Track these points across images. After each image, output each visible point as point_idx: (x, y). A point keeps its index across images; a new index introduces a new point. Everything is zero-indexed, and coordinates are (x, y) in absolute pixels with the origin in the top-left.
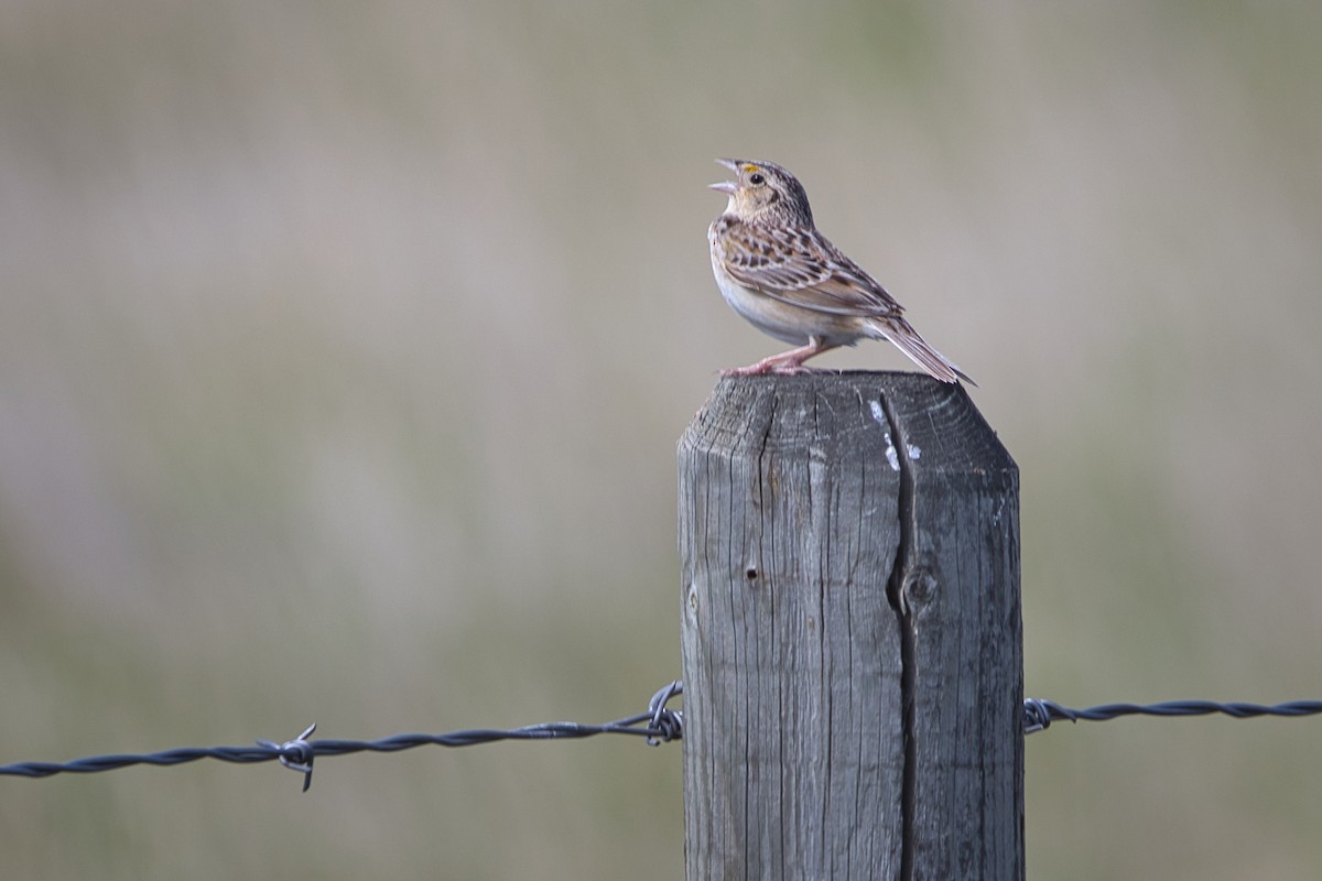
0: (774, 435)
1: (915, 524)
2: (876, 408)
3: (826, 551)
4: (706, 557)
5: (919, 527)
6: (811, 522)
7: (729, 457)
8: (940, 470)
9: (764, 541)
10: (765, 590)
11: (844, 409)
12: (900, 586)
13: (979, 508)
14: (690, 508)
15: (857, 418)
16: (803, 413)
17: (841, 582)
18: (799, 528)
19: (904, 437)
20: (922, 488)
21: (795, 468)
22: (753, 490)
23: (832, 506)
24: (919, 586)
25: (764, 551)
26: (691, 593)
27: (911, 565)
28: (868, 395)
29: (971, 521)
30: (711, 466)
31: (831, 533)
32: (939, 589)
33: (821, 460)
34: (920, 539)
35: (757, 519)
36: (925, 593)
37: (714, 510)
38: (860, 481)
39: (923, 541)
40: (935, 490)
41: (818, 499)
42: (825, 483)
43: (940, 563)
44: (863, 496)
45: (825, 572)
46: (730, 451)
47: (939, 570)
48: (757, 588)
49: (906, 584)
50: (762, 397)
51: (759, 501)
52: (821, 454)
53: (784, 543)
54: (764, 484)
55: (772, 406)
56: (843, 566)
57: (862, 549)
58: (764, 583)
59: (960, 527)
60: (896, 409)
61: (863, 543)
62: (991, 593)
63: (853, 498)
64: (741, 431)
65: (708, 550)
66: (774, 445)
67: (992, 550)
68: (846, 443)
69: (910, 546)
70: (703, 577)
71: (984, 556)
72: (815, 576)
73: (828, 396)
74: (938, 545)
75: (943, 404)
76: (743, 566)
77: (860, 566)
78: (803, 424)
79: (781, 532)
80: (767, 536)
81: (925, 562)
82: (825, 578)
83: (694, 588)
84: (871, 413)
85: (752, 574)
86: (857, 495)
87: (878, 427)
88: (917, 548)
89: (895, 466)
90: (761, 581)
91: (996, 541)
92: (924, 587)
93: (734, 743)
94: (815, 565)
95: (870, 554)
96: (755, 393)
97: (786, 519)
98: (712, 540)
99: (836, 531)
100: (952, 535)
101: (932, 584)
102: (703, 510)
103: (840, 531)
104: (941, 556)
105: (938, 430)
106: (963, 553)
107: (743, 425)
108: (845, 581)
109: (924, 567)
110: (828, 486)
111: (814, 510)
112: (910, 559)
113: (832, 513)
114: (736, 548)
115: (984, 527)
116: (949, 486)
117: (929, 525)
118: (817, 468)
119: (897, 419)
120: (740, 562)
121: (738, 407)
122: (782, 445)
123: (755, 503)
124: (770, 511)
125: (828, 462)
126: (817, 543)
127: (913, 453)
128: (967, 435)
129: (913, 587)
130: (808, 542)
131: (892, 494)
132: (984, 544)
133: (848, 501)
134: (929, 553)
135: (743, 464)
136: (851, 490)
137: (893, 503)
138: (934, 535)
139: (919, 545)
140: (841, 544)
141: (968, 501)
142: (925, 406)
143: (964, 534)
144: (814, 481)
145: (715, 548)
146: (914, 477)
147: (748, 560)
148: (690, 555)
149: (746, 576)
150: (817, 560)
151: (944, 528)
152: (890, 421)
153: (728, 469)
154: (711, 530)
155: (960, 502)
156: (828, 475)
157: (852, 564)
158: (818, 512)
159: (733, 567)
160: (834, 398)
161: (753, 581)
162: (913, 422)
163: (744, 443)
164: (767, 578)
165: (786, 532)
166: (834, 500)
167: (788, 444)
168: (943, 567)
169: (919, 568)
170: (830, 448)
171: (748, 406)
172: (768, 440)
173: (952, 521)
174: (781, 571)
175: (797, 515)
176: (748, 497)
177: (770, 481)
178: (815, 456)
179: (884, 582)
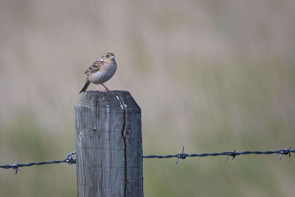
0: (99, 103)
1: (126, 120)
2: (117, 97)
3: (110, 125)
4: (84, 127)
5: (127, 120)
6: (107, 120)
7: (89, 107)
8: (131, 109)
9: (97, 124)
10: (97, 133)
11: (112, 97)
12: (124, 132)
13: (137, 116)
14: (80, 118)
15: (114, 99)
16: (104, 98)
17: (113, 131)
18: (104, 121)
19: (123, 103)
20: (128, 113)
21: (103, 109)
22: (95, 114)
23: (111, 116)
24: (127, 132)
25: (97, 126)
26: (80, 134)
27: (126, 128)
28: (116, 95)
29: (136, 119)
30: (85, 109)
31: (111, 122)
32: (131, 132)
33: (109, 107)
35: (96, 119)
36: (128, 133)
37: (86, 118)
38: (116, 111)
39: (128, 122)
40: (130, 113)
41: (108, 115)
42: (110, 112)
43: (131, 127)
44: (117, 114)
45: (110, 129)
46: (89, 106)
47: (131, 129)
48: (96, 133)
49: (125, 131)
50: (95, 95)
51: (96, 116)
52: (108, 106)
53: (101, 124)
54: (97, 112)
55: (97, 97)
56: (113, 128)
57: (117, 125)
58: (97, 132)
59: (134, 120)
60: (121, 97)
61: (117, 124)
62: (139, 133)
63: (115, 115)
64: (91, 102)
65: (85, 126)
66: (99, 105)
67: (139, 125)
68: (113, 104)
69: (125, 124)
70: (83, 131)
71: (138, 126)
72: (108, 130)
73: (108, 95)
74: (130, 124)
75: (129, 96)
76: (93, 129)
77: (117, 128)
78: (104, 100)
79: (101, 122)
80: (98, 123)
81: (128, 127)
82: (110, 131)
83: (81, 133)
84: (117, 98)
85: (95, 130)
86: (116, 114)
87: (118, 101)
88: (127, 125)
89: (123, 108)
90: (97, 131)
91: (139, 123)
92: (128, 132)
93: (91, 164)
94: (108, 128)
95: (118, 126)
96: (93, 95)
97: (102, 119)
98: (86, 124)
99: (112, 121)
100: (133, 122)
101: (130, 131)
102: (83, 118)
103: (113, 121)
104: (131, 126)
105: (129, 101)
106: (135, 125)
107: (92, 101)
108: (114, 131)
109: (128, 128)
110: (110, 113)
111: (107, 117)
112: (126, 126)
113: (111, 118)
114: (91, 125)
115: (138, 120)
116: (132, 112)
117: (129, 120)
118: (108, 109)
119: (122, 99)
120: (92, 128)
121: (90, 98)
122: (101, 105)
123: (95, 116)
124: (98, 118)
125: (110, 108)
126: (108, 124)
127: (126, 106)
128: (133, 102)
129: (126, 132)
130: (106, 124)
131: (122, 114)
132: (138, 123)
133: (114, 115)
134: (129, 125)
135: (93, 108)
136: (115, 113)
137: (122, 116)
138: (130, 122)
139: (127, 124)
140: (113, 124)
141: (135, 115)
142: (126, 97)
143: (135, 122)
144: (107, 112)
145: (86, 125)
146: (126, 111)
147: (94, 128)
148: (80, 127)
149: (93, 131)
150: (108, 127)
151: (131, 120)
152: (120, 100)
153: (89, 110)
154: (86, 121)
155: (134, 115)
156: (110, 110)
157: (115, 128)
158: (108, 118)
159: (91, 129)
160: (109, 95)
161: (95, 131)
162: (124, 100)
163: (92, 104)
164: (98, 131)
165: (102, 122)
166: (111, 115)
167: (102, 104)
168: (131, 128)
169: (127, 128)
170: (110, 105)
171: (92, 97)
172: (97, 104)
173: (133, 119)
174: (101, 129)
175: (104, 118)
176: (94, 115)
177: (98, 112)
178: (107, 107)
179: (121, 131)
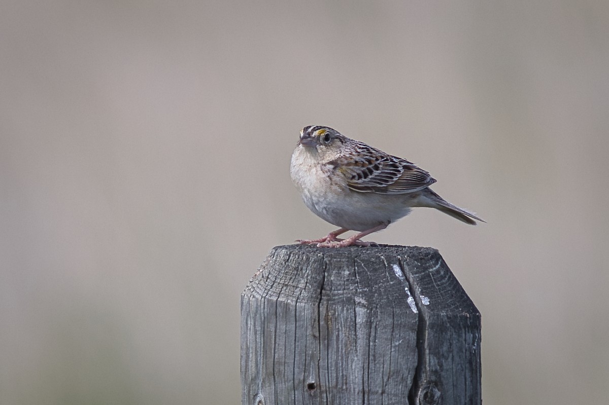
0: (328, 288)
1: (427, 351)
2: (397, 269)
3: (367, 369)
4: (273, 374)
5: (429, 353)
6: (356, 350)
7: (294, 303)
8: (443, 313)
9: (321, 364)
10: (321, 398)
11: (375, 270)
12: (416, 395)
13: (465, 340)
14: (258, 340)
15: (385, 276)
16: (347, 273)
17: (377, 392)
18: (347, 354)
19: (418, 290)
20: (432, 326)
21: (345, 312)
22: (313, 327)
23: (371, 338)
24: (429, 394)
25: (321, 370)
26: (258, 400)
27: (424, 380)
28: (390, 260)
29: (460, 350)
30: (279, 310)
31: (370, 357)
32: (442, 397)
33: (364, 306)
34: (430, 361)
35: (316, 347)
36: (433, 400)
37: (281, 341)
38: (391, 320)
39: (432, 361)
40: (440, 328)
41: (361, 333)
42: (367, 321)
43: (442, 379)
44: (393, 332)
45: (366, 385)
46: (294, 299)
47: (442, 385)
48: (315, 396)
49: (420, 393)
50: (315, 262)
51: (317, 335)
52: (363, 301)
53: (337, 364)
54: (322, 323)
55: (323, 268)
56: (379, 381)
57: (392, 369)
58: (321, 393)
59: (455, 352)
60: (410, 270)
61: (393, 365)
62: (471, 400)
63: (386, 332)
64: (301, 285)
65: (276, 370)
66: (328, 295)
67: (472, 370)
68: (380, 294)
69: (423, 367)
70: (270, 389)
71: (468, 374)
72: (358, 388)
73: (363, 261)
74: (441, 366)
75: (437, 267)
76: (304, 380)
77: (391, 381)
78: (347, 280)
79: (334, 357)
80: (324, 360)
81: (433, 378)
82: (366, 389)
83: (261, 396)
84: (394, 273)
85: (311, 386)
86: (389, 330)
87: (400, 282)
88: (428, 369)
89: (415, 311)
90: (319, 391)
91: (474, 364)
92: (433, 396)
94: (358, 380)
95: (397, 372)
96: (308, 259)
97: (338, 348)
98: (280, 363)
99: (374, 356)
100: (450, 359)
101: (438, 394)
102: (271, 341)
103: (377, 356)
104: (443, 374)
105: (438, 285)
106: (456, 372)
107: (302, 281)
108: (380, 392)
109: (433, 382)
110: (369, 324)
111: (359, 341)
112: (423, 375)
113: (371, 344)
114: (299, 368)
115: (468, 353)
116: (448, 325)
117: (436, 353)
118: (361, 311)
119: (411, 277)
120: (302, 378)
121: (296, 269)
122: (335, 295)
123: (314, 336)
124: (326, 341)
125: (370, 306)
126: (361, 365)
127: (425, 301)
128: (453, 289)
129: (426, 395)
130: (354, 364)
131: (412, 330)
132: (467, 365)
133: (383, 334)
134: (436, 372)
135: (306, 308)
136: (385, 327)
137: (413, 336)
138: (439, 359)
139: (430, 366)
140: (378, 365)
141: (459, 336)
142: (426, 269)
143: (457, 359)
144: (359, 320)
145: (282, 368)
146: (427, 318)
147: (308, 376)
148: (258, 373)
149: (306, 388)
150: (360, 377)
151: (445, 354)
152: (407, 279)
153: (293, 313)
154: (280, 354)
155: (455, 336)
156: (369, 316)
157: (385, 380)
158: (361, 343)
159: (296, 382)
160: (367, 262)
161: (312, 391)
162: (422, 279)
163: (305, 294)
164: (323, 389)
165: (337, 357)
166: (373, 334)
167: (338, 295)
168: (444, 382)
169: (429, 382)
170: (368, 296)
171: (304, 268)
172: (323, 291)
173: (450, 350)
174: (334, 384)
175: (346, 345)
176: (309, 332)
177: (327, 320)
178: (359, 303)
179: (407, 392)
